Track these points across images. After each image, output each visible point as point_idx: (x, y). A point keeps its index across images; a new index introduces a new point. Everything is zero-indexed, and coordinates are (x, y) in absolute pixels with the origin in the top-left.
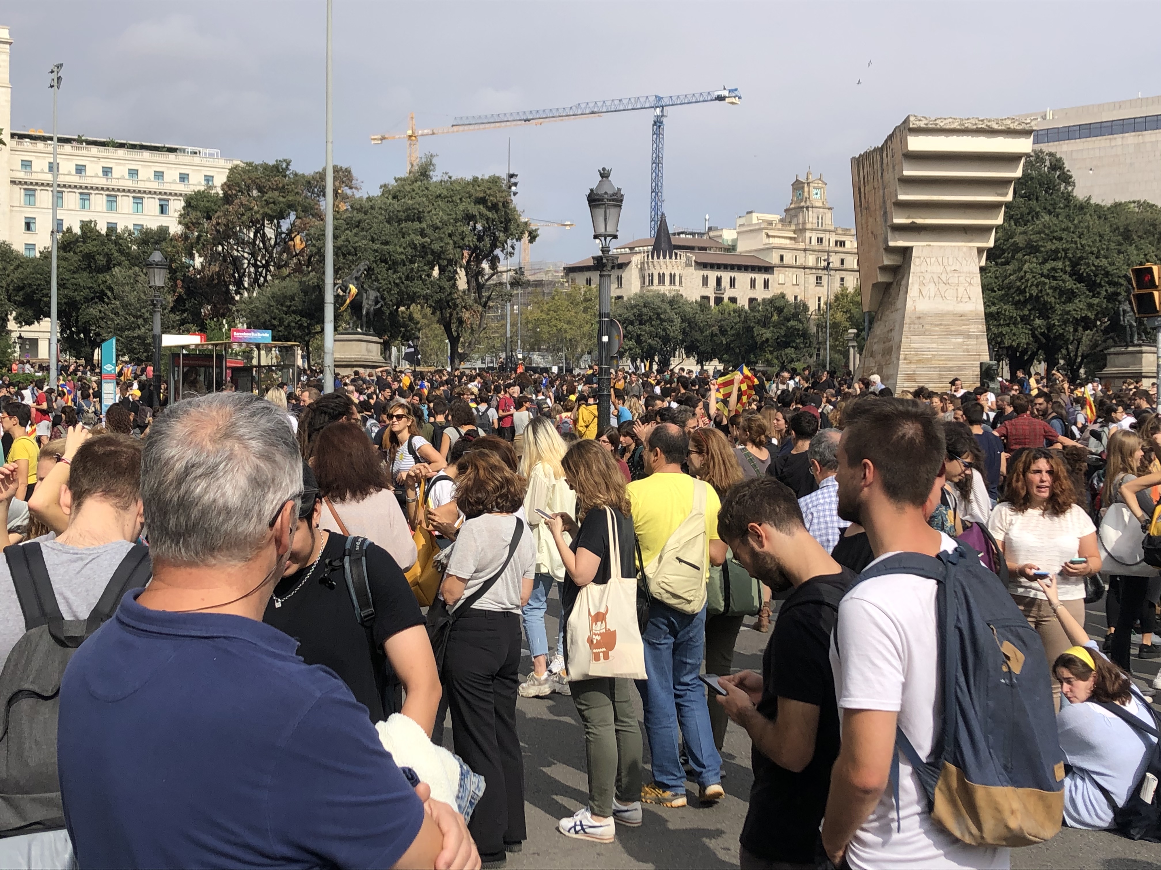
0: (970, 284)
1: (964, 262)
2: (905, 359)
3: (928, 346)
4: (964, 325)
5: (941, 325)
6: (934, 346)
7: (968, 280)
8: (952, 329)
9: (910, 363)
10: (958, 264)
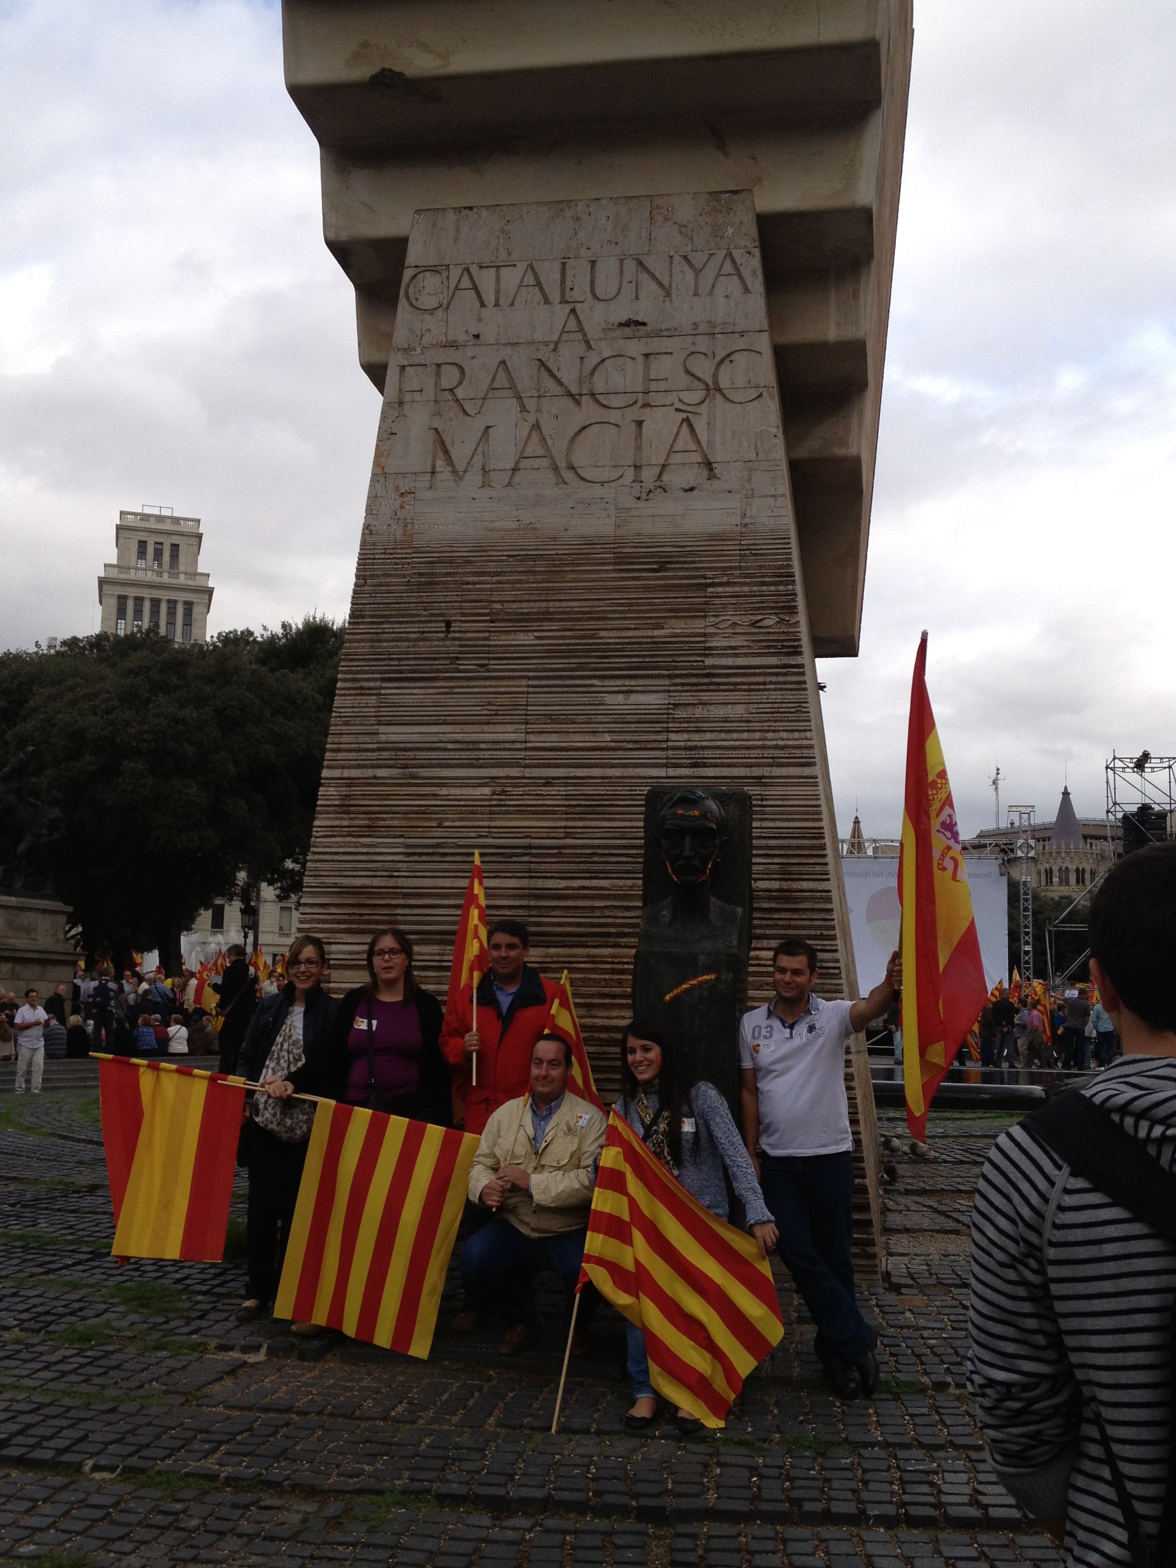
0: (713, 389)
1: (683, 277)
2: (345, 808)
3: (470, 733)
4: (676, 612)
5: (545, 616)
6: (508, 733)
7: (703, 368)
8: (608, 637)
9: (371, 830)
10: (649, 288)
